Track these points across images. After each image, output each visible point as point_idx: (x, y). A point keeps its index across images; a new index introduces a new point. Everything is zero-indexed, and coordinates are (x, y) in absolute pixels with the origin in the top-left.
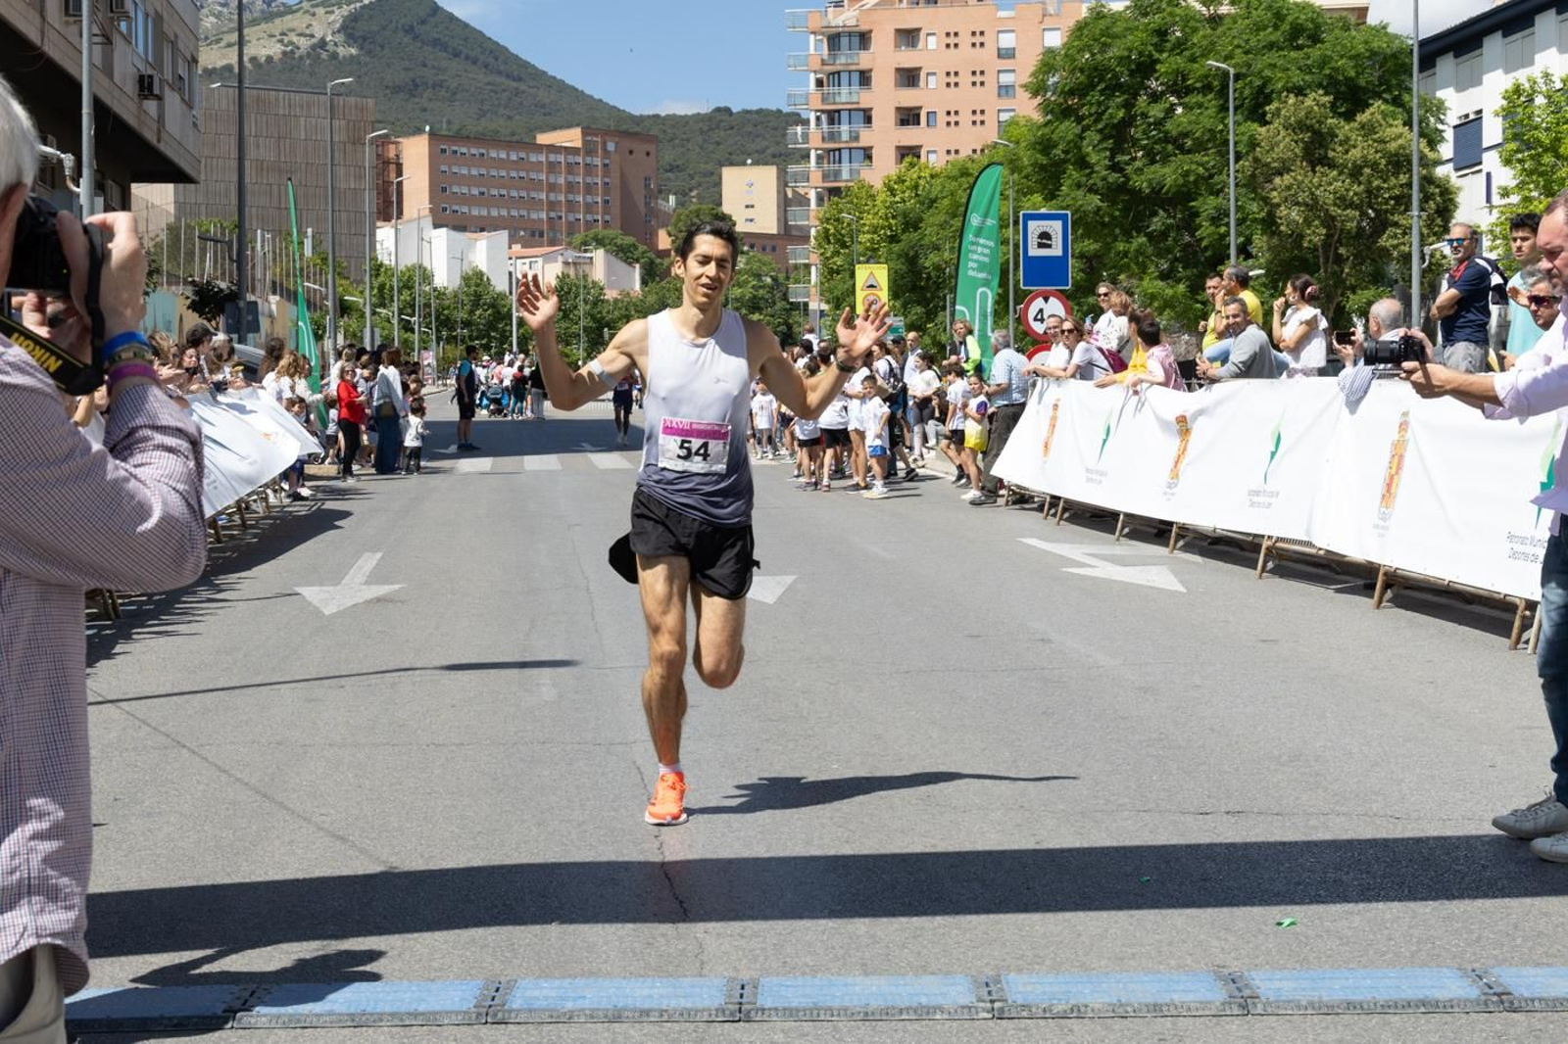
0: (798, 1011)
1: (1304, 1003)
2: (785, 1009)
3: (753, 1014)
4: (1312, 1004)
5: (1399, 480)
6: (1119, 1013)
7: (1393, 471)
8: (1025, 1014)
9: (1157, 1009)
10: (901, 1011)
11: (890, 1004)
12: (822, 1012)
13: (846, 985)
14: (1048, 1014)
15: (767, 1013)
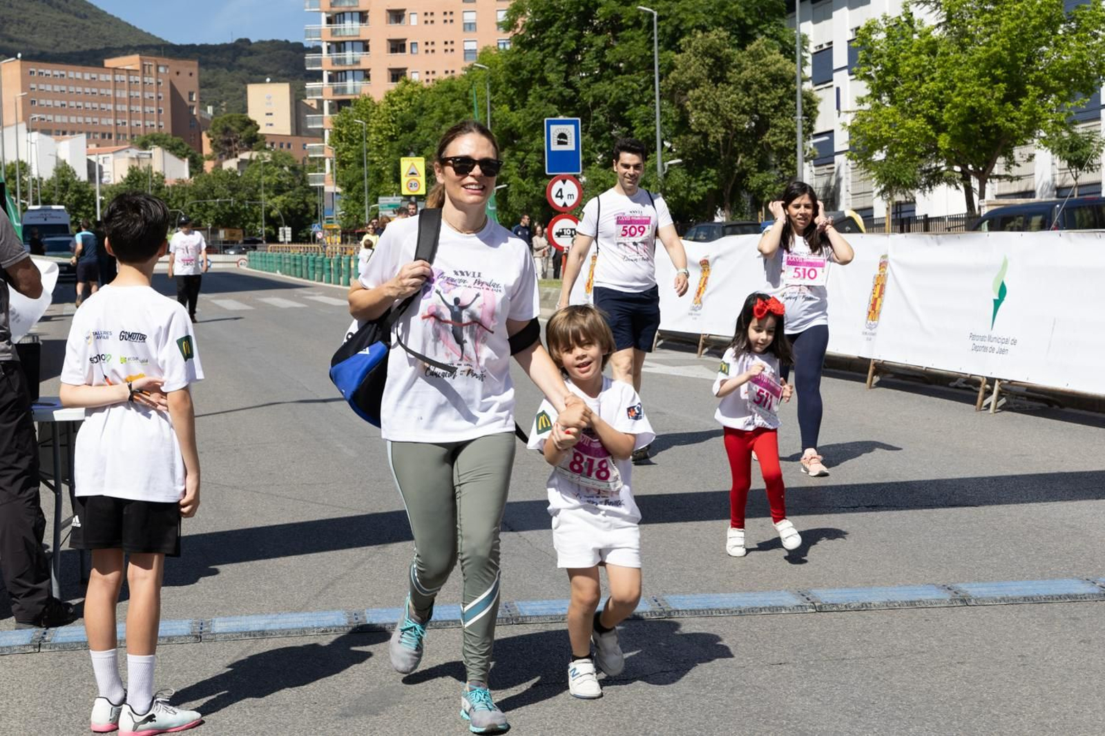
0: (699, 611)
1: (998, 598)
2: (691, 610)
3: (672, 613)
4: (1003, 599)
5: (882, 301)
6: (890, 606)
7: (877, 295)
8: (835, 609)
9: (912, 604)
10: (761, 610)
11: (753, 606)
12: (714, 612)
13: (718, 598)
14: (847, 608)
15: (681, 612)
